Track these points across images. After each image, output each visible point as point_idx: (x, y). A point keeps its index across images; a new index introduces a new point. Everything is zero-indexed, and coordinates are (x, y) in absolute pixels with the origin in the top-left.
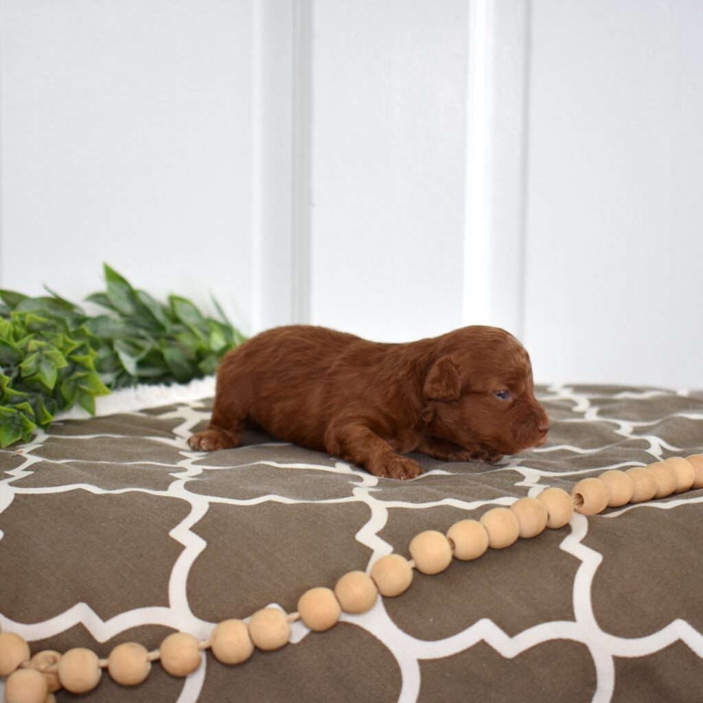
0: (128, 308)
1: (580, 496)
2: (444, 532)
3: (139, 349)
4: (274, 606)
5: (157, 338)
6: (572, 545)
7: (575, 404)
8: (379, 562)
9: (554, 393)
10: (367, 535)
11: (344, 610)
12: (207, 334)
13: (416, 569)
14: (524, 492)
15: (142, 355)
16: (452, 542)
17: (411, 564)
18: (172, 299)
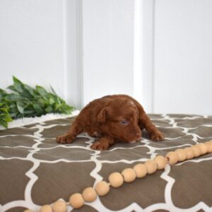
0: (21, 91)
1: (168, 158)
2: (121, 172)
3: (25, 104)
4: (61, 200)
5: (31, 100)
6: (165, 176)
7: (170, 121)
8: (98, 184)
9: (163, 117)
10: (94, 174)
11: (86, 201)
12: (48, 98)
13: (111, 186)
14: (149, 156)
15: (26, 106)
16: (123, 176)
17: (109, 184)
18: (37, 87)
